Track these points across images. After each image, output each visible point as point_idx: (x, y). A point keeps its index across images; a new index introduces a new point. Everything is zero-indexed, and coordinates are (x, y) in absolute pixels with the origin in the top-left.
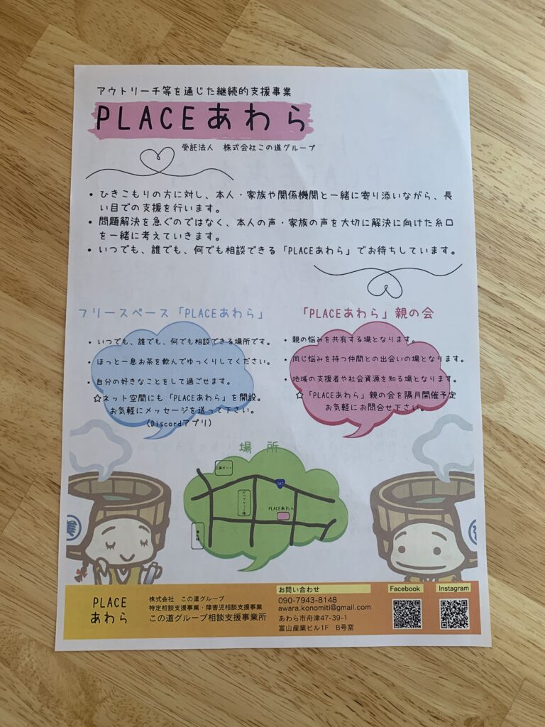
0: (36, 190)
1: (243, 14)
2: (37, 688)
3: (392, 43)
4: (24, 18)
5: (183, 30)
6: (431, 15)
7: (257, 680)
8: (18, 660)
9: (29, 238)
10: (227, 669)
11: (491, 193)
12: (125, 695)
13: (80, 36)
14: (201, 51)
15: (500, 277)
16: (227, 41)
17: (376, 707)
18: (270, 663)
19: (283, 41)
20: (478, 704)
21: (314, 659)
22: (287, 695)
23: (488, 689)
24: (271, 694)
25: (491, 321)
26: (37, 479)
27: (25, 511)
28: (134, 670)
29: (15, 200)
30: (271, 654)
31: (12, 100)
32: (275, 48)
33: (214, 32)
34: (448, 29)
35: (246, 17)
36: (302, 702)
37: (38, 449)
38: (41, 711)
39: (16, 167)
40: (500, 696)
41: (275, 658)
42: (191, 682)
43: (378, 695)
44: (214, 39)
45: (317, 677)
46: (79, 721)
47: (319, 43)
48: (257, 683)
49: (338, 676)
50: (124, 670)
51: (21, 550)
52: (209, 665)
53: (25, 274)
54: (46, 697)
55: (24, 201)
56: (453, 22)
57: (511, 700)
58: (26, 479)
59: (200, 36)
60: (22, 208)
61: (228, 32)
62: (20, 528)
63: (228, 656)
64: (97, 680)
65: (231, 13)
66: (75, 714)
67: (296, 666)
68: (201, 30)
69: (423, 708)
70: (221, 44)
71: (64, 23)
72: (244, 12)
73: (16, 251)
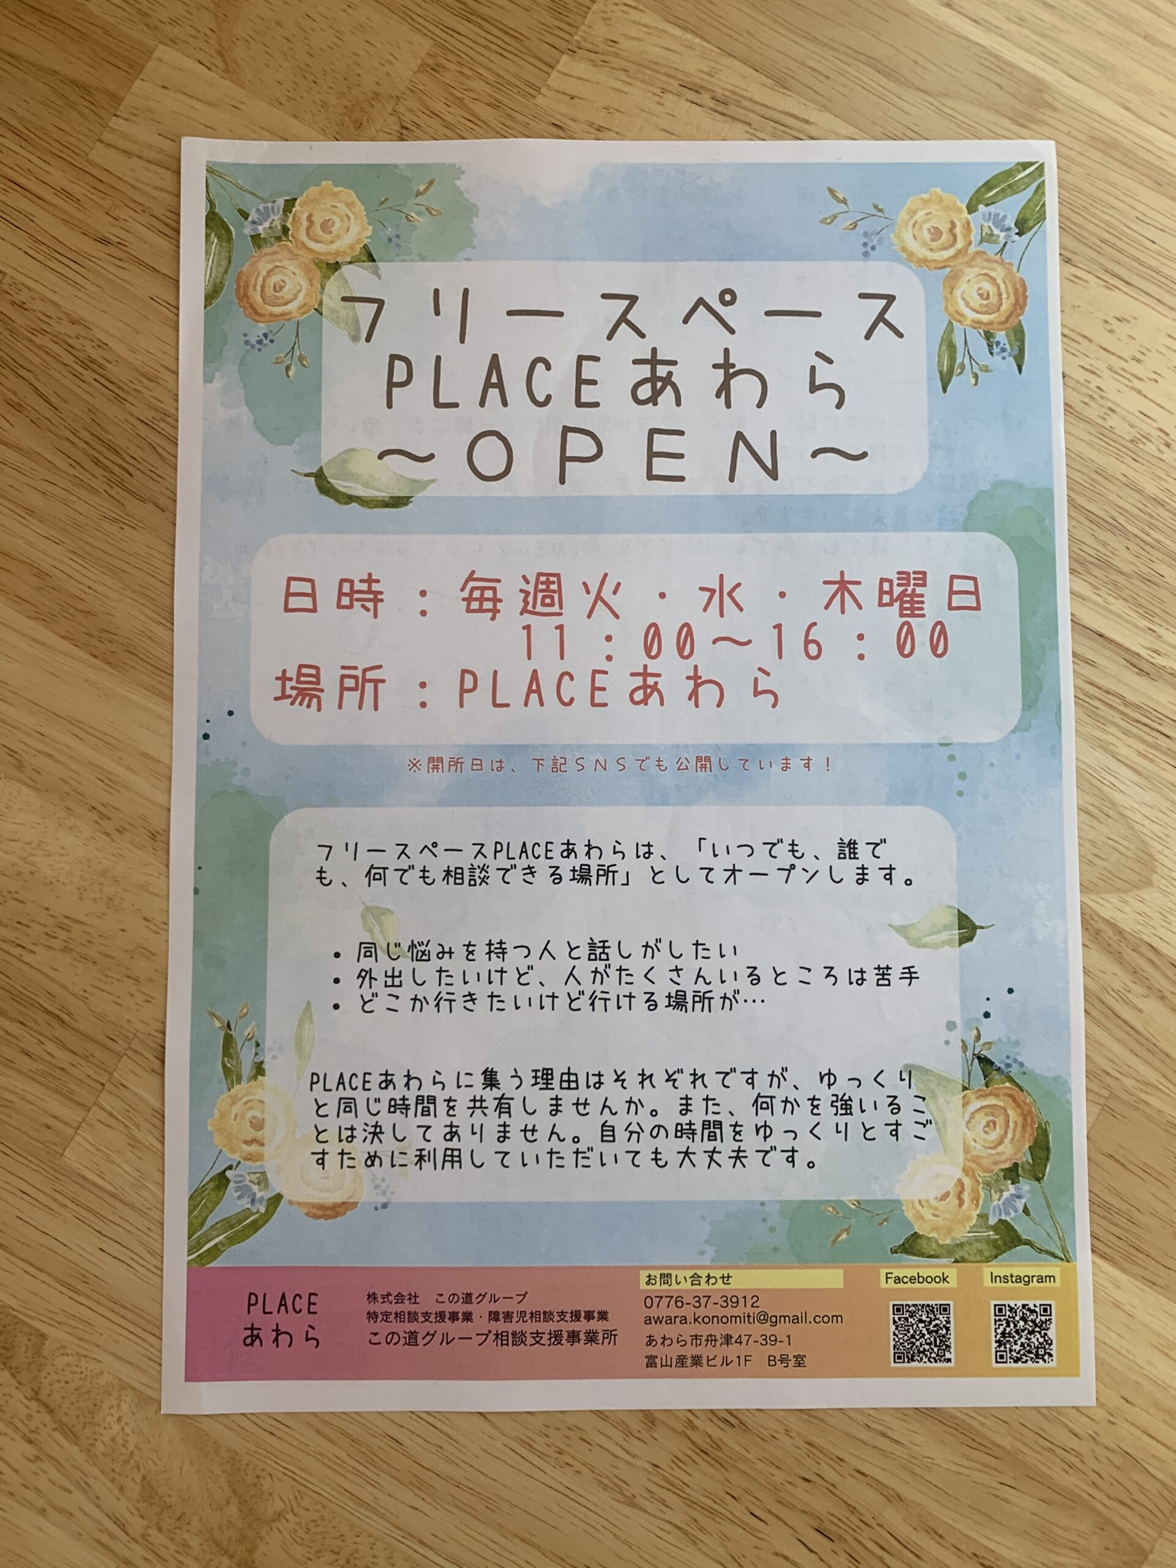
0: (133, 415)
1: (587, 22)
2: (137, 1488)
3: (918, 89)
4: (105, 31)
5: (454, 59)
6: (1005, 25)
7: (606, 1481)
8: (97, 1428)
9: (115, 520)
10: (541, 1455)
11: (1131, 426)
12: (324, 1507)
13: (227, 71)
14: (494, 105)
15: (1148, 614)
16: (550, 82)
17: (860, 1542)
18: (635, 1446)
19: (675, 83)
20: (1083, 1542)
21: (730, 1439)
22: (669, 1515)
23: (1105, 1511)
24: (636, 1511)
25: (1127, 711)
26: (135, 1045)
27: (111, 1114)
28: (343, 1455)
29: (86, 436)
30: (635, 1425)
31: (80, 216)
32: (657, 98)
33: (522, 62)
34: (1043, 56)
35: (592, 27)
36: (702, 1529)
37: (136, 980)
38: (143, 1536)
39: (89, 363)
40: (1129, 1526)
41: (644, 1435)
42: (465, 1482)
43: (868, 1518)
44: (520, 79)
45: (734, 1477)
46: (226, 1561)
47: (757, 89)
48: (605, 1487)
49: (779, 1477)
50: (321, 1454)
51: (100, 1193)
52: (503, 1448)
53: (107, 597)
54: (156, 1509)
55: (106, 437)
56: (1054, 40)
57: (1155, 1535)
58: (111, 1044)
59: (490, 70)
60: (101, 453)
61: (552, 62)
62: (98, 1150)
63: (543, 1429)
64: (262, 1474)
65: (562, 21)
66: (217, 1545)
67: (690, 1453)
68: (493, 57)
69: (963, 1548)
70: (538, 90)
71: (191, 40)
72: (589, 16)
73: (88, 548)
